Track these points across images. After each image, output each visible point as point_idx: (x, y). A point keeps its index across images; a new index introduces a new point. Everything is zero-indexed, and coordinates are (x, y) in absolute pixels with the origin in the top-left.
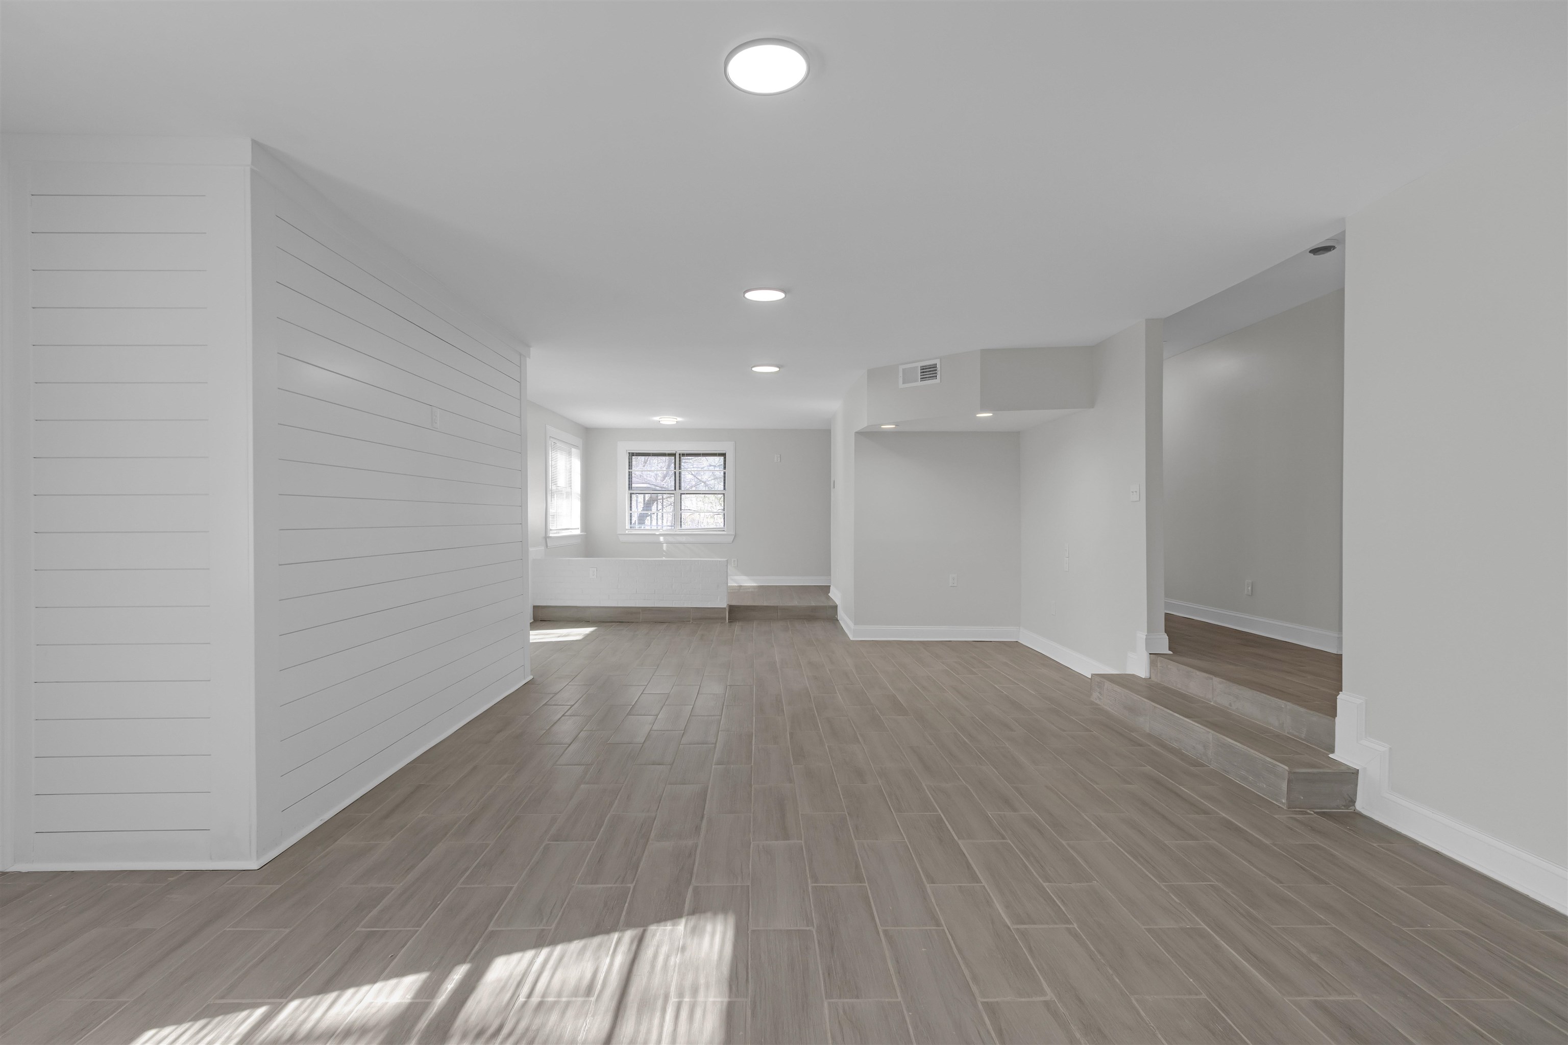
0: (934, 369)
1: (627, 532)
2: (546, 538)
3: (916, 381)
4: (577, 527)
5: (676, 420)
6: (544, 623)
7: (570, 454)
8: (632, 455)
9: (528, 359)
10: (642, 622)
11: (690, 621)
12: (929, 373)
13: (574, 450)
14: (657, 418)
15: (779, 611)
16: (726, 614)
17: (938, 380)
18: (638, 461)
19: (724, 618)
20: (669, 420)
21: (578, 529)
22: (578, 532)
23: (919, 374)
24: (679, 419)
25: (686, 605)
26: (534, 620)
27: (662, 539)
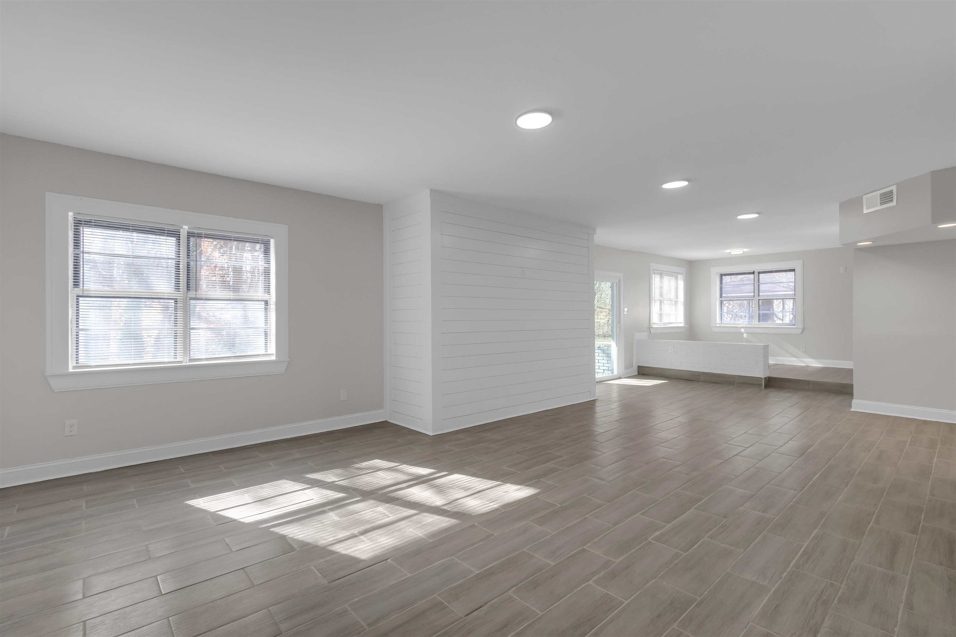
0: (891, 194)
1: (718, 325)
2: (650, 328)
3: (877, 206)
4: (682, 322)
5: (743, 251)
6: (642, 376)
7: (677, 278)
8: (722, 275)
9: (595, 235)
10: (701, 381)
11: (735, 384)
12: (889, 197)
13: (679, 276)
14: (728, 251)
15: (810, 384)
16: (762, 382)
17: (894, 203)
18: (726, 279)
19: (761, 385)
20: (737, 251)
21: (682, 323)
22: (682, 325)
23: (879, 200)
24: (746, 250)
25: (732, 373)
26: (638, 373)
27: (743, 330)
